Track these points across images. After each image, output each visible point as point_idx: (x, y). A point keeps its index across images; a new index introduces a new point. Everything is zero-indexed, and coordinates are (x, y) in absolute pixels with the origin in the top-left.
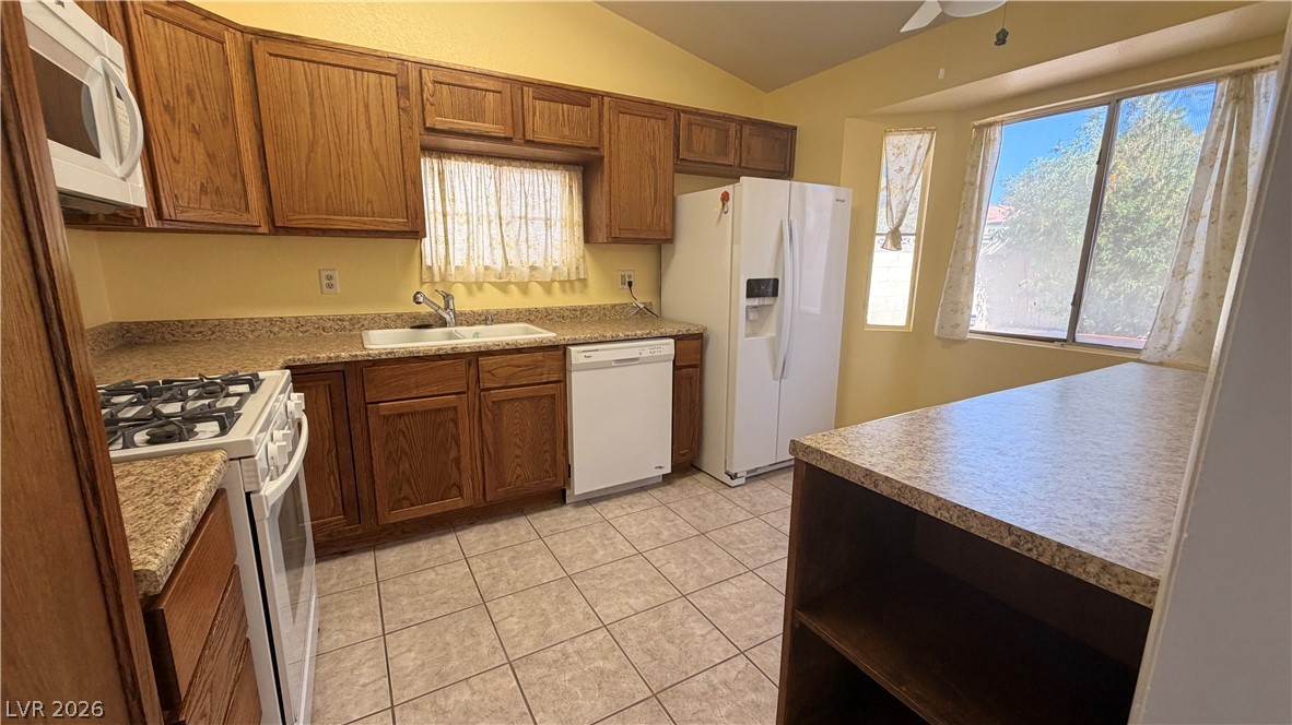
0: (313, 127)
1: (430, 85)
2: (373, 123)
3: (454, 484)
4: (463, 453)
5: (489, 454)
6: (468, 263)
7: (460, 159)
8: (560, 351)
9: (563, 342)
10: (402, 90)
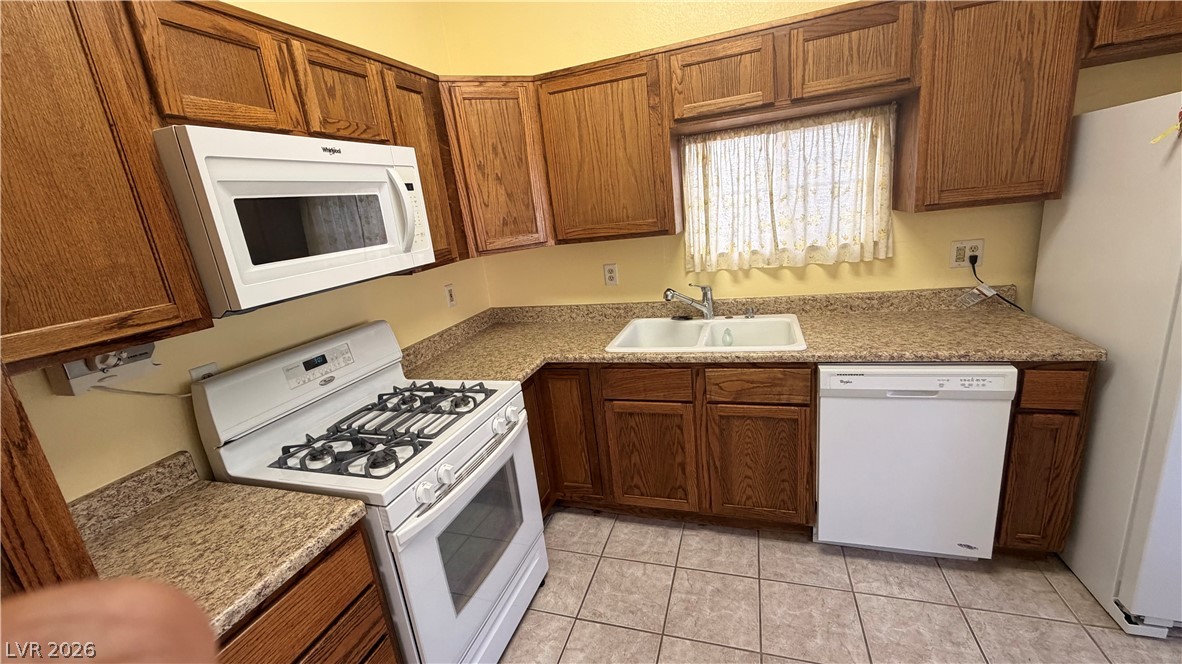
0: (581, 148)
1: (679, 72)
2: (627, 130)
3: (680, 487)
4: (688, 460)
5: (716, 468)
6: (732, 250)
7: (726, 136)
8: (807, 370)
9: (811, 360)
10: (654, 87)
